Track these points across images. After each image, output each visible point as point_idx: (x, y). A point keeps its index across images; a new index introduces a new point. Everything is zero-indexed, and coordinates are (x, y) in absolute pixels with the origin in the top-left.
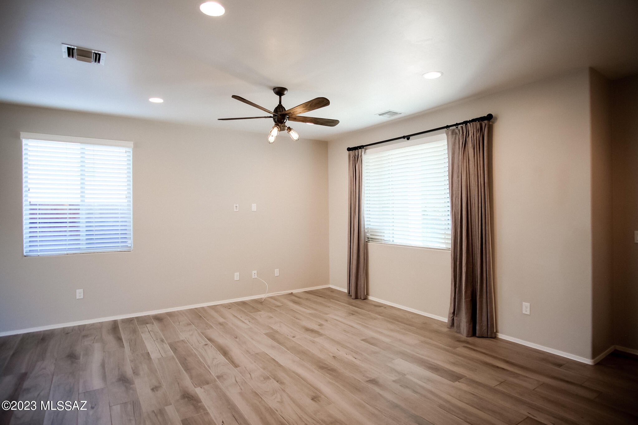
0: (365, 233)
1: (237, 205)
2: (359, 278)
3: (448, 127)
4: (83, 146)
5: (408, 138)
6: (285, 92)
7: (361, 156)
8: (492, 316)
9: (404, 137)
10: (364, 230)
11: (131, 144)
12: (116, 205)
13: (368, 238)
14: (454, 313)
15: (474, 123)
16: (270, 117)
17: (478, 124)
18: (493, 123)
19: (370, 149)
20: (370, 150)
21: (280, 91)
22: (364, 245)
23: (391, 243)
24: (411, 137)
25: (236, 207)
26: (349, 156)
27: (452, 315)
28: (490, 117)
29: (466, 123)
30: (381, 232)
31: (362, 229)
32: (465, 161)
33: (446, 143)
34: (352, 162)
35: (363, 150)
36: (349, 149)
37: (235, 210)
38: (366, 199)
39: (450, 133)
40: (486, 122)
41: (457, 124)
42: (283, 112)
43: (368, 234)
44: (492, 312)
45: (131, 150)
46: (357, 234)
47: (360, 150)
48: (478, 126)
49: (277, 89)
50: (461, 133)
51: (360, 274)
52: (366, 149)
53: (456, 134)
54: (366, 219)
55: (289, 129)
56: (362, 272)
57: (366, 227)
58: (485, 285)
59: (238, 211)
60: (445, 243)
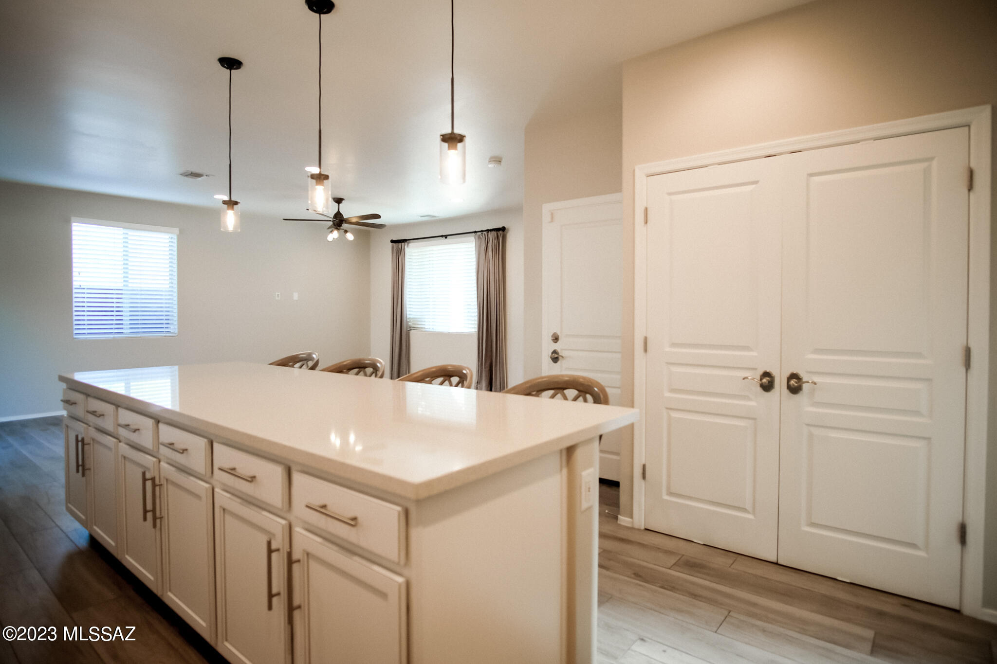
0: (407, 322)
1: (279, 294)
2: (402, 365)
3: (475, 232)
4: (126, 231)
5: (446, 237)
6: (343, 202)
7: (404, 249)
8: (504, 380)
9: (442, 236)
10: (407, 320)
11: (177, 230)
12: (162, 291)
13: (410, 327)
14: (478, 382)
15: (493, 232)
16: (330, 221)
17: (495, 233)
18: (507, 233)
19: (413, 242)
20: (412, 244)
21: (339, 201)
22: (407, 334)
23: (431, 330)
24: (448, 237)
25: (278, 295)
26: (393, 247)
27: (476, 385)
28: (503, 229)
29: (488, 231)
30: (422, 321)
31: (404, 319)
32: (486, 261)
33: (474, 243)
34: (395, 254)
35: (406, 243)
36: (392, 241)
37: (277, 299)
38: (408, 290)
39: (477, 238)
40: (501, 232)
41: (482, 231)
42: (342, 219)
43: (410, 324)
44: (504, 377)
45: (175, 237)
46: (400, 323)
47: (403, 244)
48: (496, 235)
49: (336, 199)
50: (484, 238)
51: (402, 361)
52: (409, 243)
53: (481, 239)
54: (408, 310)
55: (346, 232)
56: (404, 358)
57: (408, 316)
58: (498, 355)
59: (279, 299)
60: (472, 328)
